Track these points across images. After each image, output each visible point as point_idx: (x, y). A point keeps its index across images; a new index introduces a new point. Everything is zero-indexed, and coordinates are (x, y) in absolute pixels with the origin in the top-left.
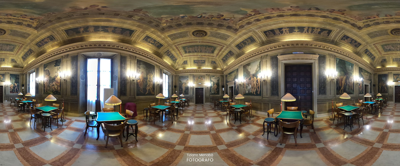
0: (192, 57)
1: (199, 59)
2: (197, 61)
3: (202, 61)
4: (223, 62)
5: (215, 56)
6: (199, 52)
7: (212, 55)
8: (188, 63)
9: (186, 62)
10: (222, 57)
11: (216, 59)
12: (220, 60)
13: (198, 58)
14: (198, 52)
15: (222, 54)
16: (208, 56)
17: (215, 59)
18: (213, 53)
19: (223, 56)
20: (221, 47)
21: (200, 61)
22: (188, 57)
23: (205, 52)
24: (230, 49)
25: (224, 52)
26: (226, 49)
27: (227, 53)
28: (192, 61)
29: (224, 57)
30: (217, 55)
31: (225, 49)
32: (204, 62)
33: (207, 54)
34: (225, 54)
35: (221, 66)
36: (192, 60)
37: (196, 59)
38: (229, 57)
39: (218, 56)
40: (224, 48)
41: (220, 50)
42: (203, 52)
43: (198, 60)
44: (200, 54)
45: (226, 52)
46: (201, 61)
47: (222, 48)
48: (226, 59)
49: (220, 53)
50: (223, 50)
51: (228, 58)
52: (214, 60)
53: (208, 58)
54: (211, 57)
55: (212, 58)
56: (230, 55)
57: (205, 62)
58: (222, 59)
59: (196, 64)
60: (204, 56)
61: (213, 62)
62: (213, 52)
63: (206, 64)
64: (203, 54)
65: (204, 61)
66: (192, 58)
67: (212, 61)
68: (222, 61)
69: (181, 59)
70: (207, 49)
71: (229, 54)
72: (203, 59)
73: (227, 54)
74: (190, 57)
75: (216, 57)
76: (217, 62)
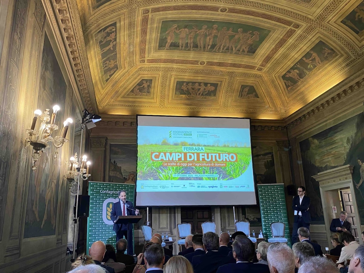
0: (175, 66)
1: (199, 78)
2: (188, 83)
3: (206, 84)
4: (287, 86)
5: (258, 66)
6: (204, 51)
7: (246, 60)
8: (152, 90)
9: (145, 85)
10: (282, 69)
11: (260, 77)
12: (273, 81)
13: (197, 72)
14: (204, 47)
15: (285, 56)
16: (234, 65)
17: (256, 76)
18: (254, 52)
19: (289, 64)
20: (289, 28)
21: (200, 84)
22: (162, 65)
23: (228, 49)
24: (319, 35)
25: (294, 46)
26: (305, 37)
27: (308, 50)
28: (172, 84)
29: (293, 68)
30: (268, 59)
31: (301, 38)
32: (213, 88)
33: (230, 59)
34: (296, 56)
35: (278, 102)
36: (173, 79)
37: (187, 77)
38: (315, 66)
39: (269, 65)
40: (299, 32)
41: (281, 43)
42: (220, 48)
43: (194, 83)
44: (205, 57)
45: (305, 47)
46: (203, 87)
47: (290, 33)
48: (301, 75)
49: (281, 51)
50: (291, 41)
51: (310, 70)
52: (250, 81)
53: (231, 74)
54: (241, 70)
55: (245, 75)
56: (317, 59)
57: (216, 89)
58: (284, 77)
59: (184, 96)
60: (220, 64)
61: (247, 89)
62: (252, 51)
63: (222, 96)
64: (217, 58)
65: (215, 85)
66: (174, 73)
67: (243, 87)
68: (281, 84)
69: (134, 70)
70: (236, 37)
71: (314, 55)
72: (212, 79)
73: (308, 55)
74: (169, 65)
75: (260, 70)
76: (261, 90)
